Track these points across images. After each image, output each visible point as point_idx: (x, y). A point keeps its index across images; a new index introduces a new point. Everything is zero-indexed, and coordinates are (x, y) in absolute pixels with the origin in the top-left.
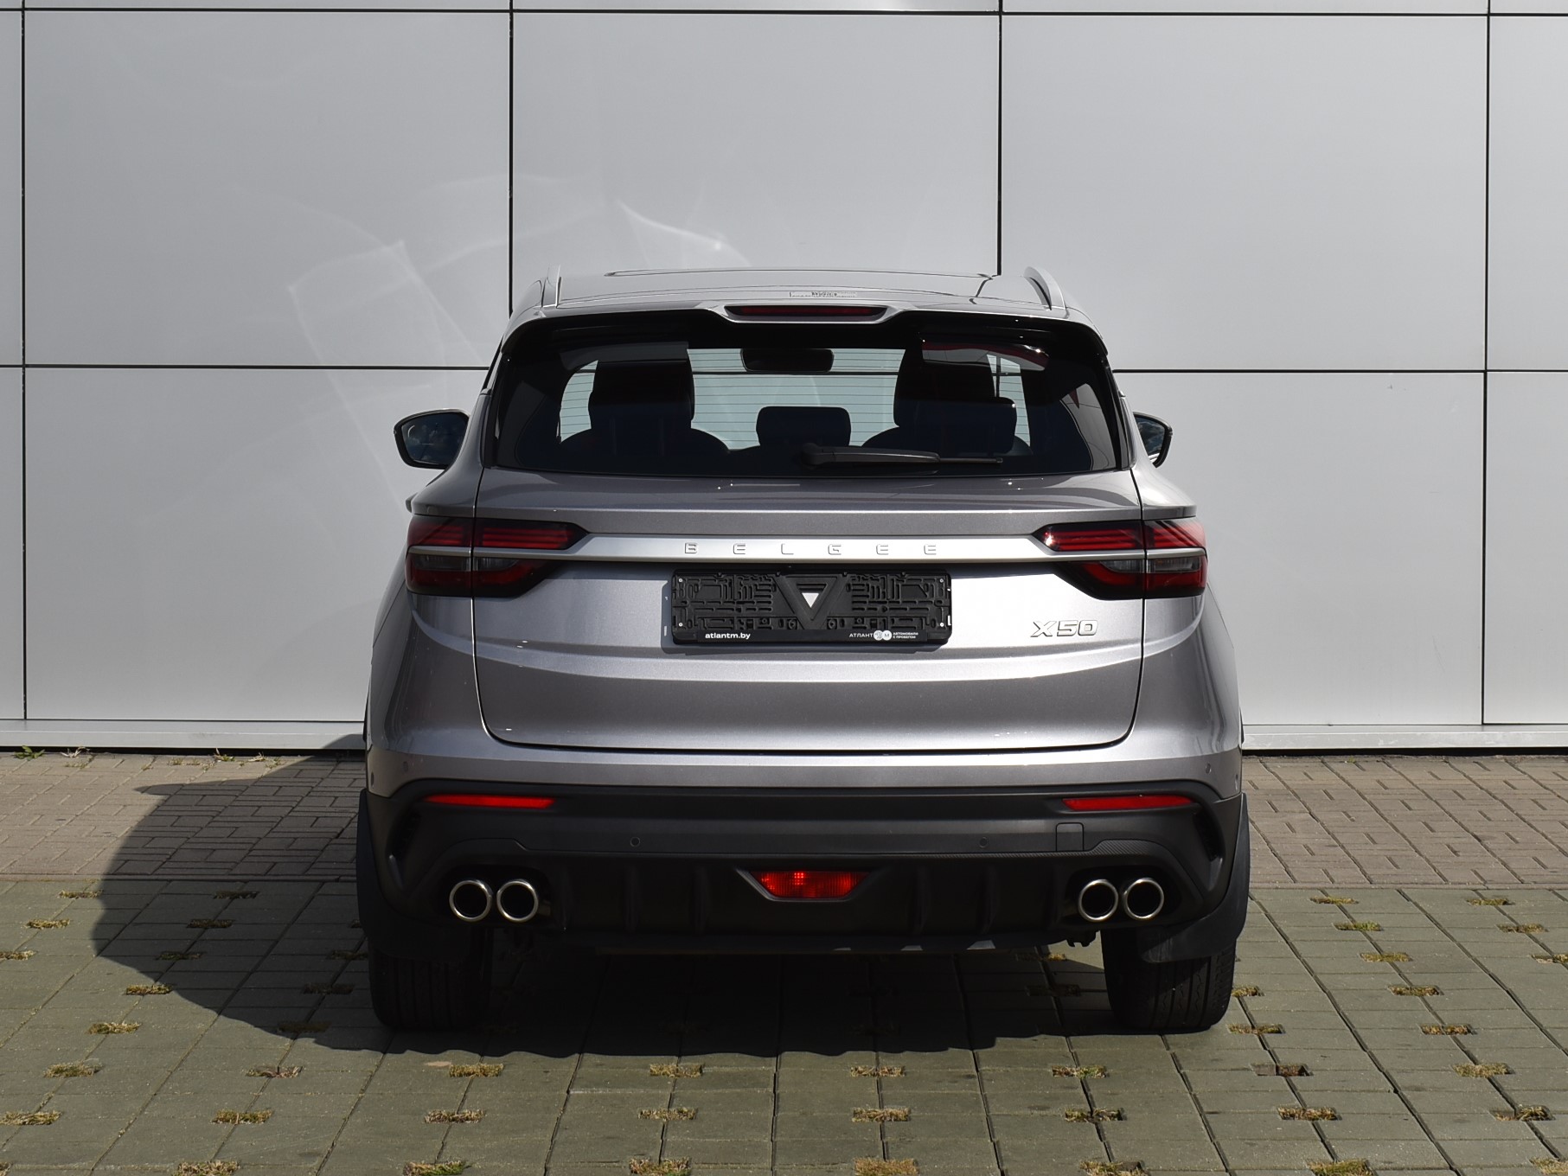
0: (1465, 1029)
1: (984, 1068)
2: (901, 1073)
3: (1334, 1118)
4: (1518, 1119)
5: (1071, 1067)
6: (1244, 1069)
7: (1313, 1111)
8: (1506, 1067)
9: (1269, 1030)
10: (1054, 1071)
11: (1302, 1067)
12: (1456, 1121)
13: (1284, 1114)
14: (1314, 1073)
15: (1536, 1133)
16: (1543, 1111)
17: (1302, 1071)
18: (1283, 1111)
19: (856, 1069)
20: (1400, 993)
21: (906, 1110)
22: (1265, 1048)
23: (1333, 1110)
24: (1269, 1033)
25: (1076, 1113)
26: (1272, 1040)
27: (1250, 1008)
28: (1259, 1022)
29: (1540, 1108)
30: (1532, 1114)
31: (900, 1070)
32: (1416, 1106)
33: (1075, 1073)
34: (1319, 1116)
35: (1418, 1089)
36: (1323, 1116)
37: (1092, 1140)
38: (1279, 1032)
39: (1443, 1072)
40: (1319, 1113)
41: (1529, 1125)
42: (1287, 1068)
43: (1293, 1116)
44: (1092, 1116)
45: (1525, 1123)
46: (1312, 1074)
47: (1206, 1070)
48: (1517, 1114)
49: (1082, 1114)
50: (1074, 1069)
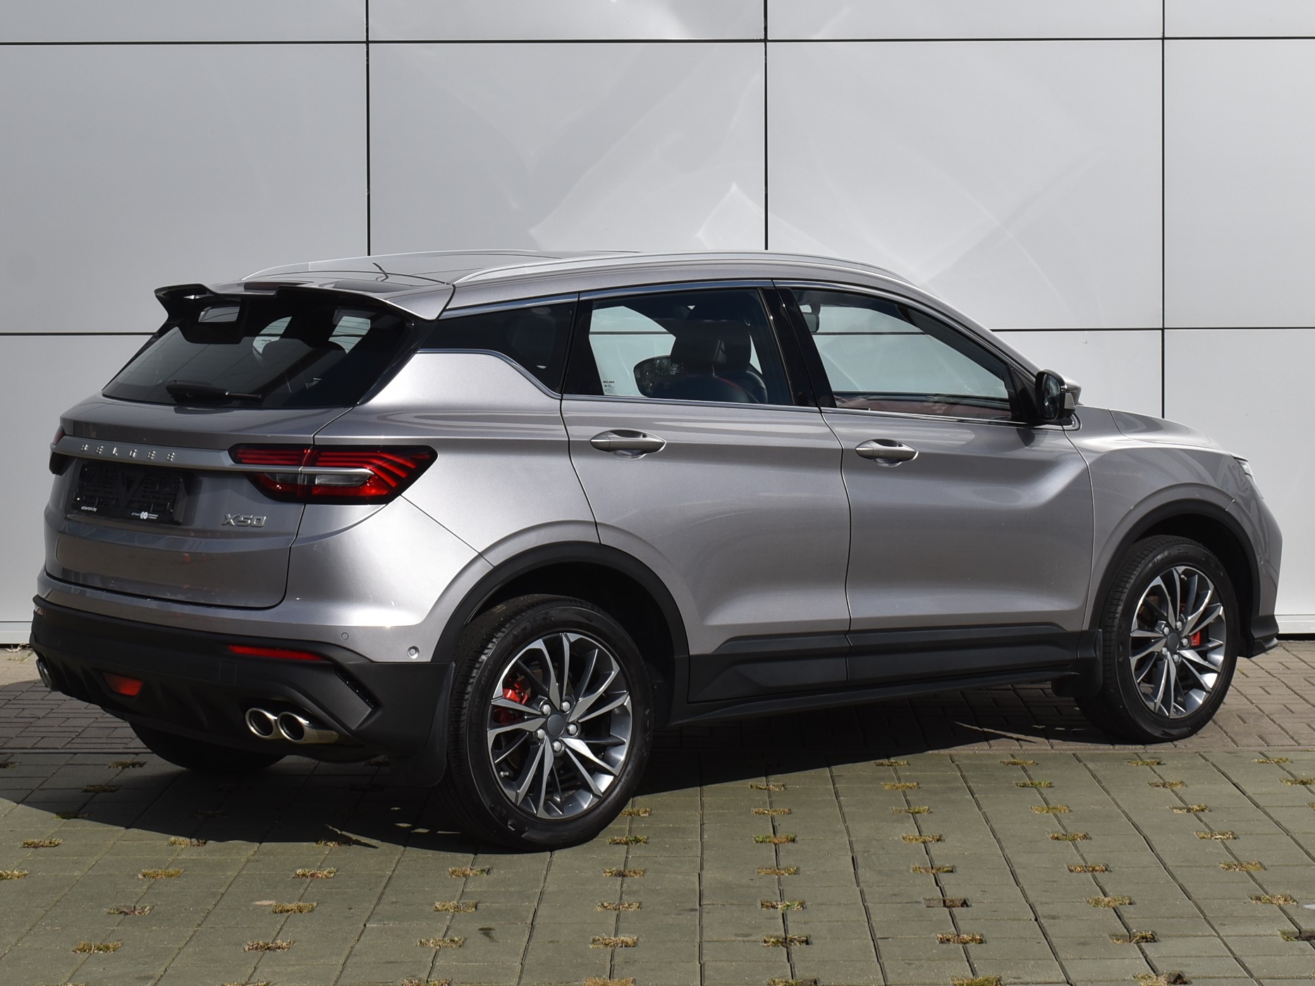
0: (1104, 868)
1: (705, 903)
2: (638, 907)
3: (981, 942)
4: (1131, 942)
5: (777, 901)
6: (917, 902)
7: (966, 936)
8: (1130, 898)
9: (945, 869)
10: (762, 905)
11: (965, 901)
12: (1079, 944)
13: (941, 939)
14: (973, 905)
15: (1143, 953)
16: (1152, 935)
17: (964, 904)
18: (941, 936)
19: (602, 905)
20: (1057, 838)
21: (635, 938)
22: (937, 885)
23: (982, 935)
24: (944, 872)
25: (773, 940)
26: (944, 878)
27: (932, 853)
28: (937, 864)
29: (1150, 933)
30: (1143, 938)
31: (638, 905)
32: (1049, 931)
33: (780, 906)
34: (970, 940)
35: (1054, 918)
36: (973, 940)
37: (781, 961)
38: (952, 871)
39: (1078, 904)
40: (970, 938)
41: (1138, 947)
42: (952, 901)
43: (948, 940)
44: (786, 942)
45: (1135, 945)
46: (971, 906)
47: (886, 903)
48: (1131, 937)
49: (778, 940)
50: (779, 903)
